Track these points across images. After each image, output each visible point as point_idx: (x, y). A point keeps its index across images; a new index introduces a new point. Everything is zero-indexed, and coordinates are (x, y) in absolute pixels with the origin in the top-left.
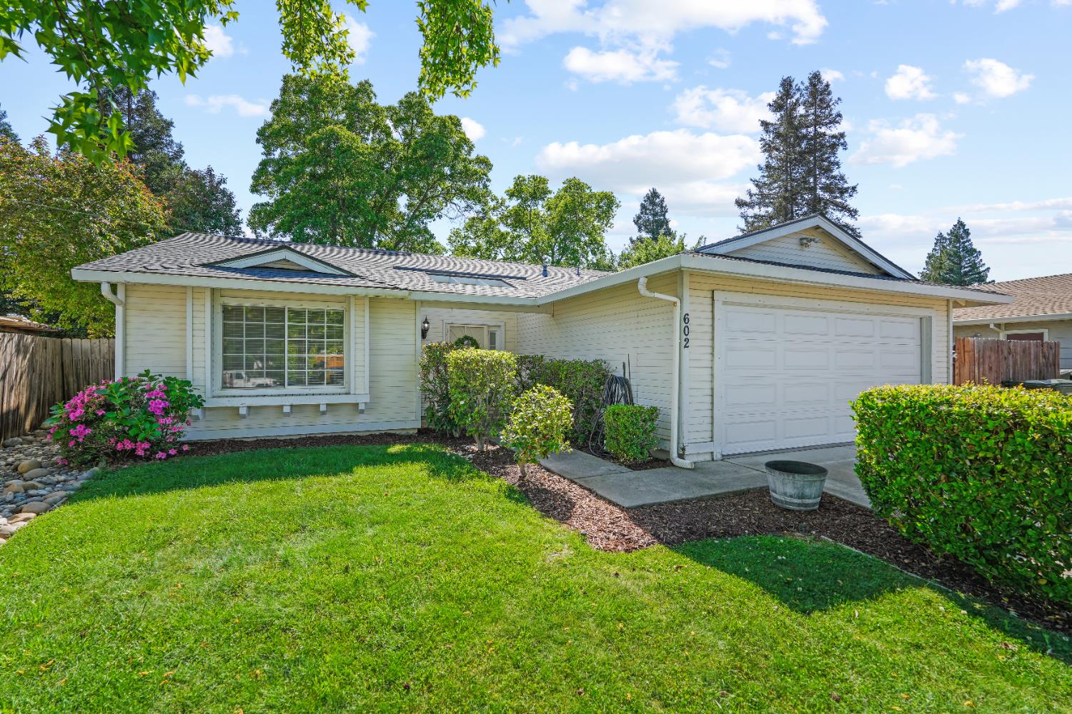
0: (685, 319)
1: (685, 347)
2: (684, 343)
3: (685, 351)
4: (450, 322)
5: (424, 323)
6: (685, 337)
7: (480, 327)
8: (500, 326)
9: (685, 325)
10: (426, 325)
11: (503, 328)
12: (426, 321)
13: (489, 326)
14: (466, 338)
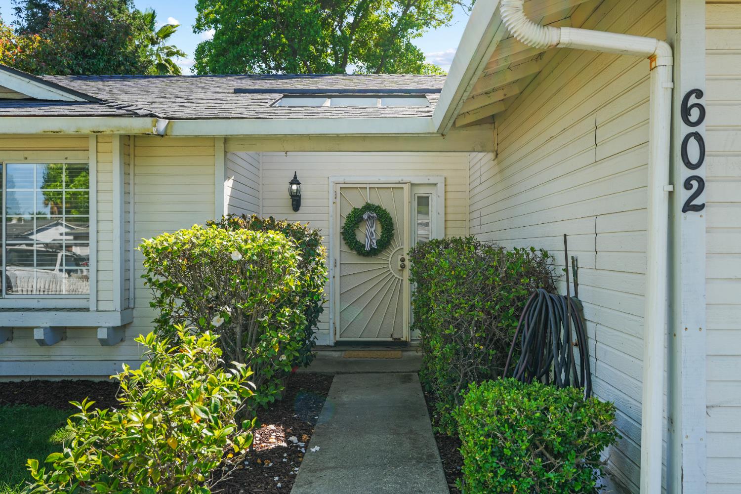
0: (686, 112)
1: (688, 207)
2: (683, 195)
3: (688, 222)
4: (341, 180)
5: (292, 183)
6: (687, 173)
7: (395, 187)
8: (435, 184)
9: (687, 130)
10: (294, 187)
11: (441, 187)
12: (295, 181)
13: (412, 185)
14: (368, 207)
